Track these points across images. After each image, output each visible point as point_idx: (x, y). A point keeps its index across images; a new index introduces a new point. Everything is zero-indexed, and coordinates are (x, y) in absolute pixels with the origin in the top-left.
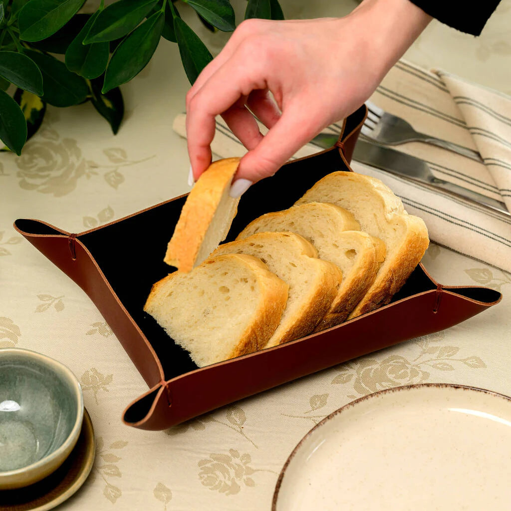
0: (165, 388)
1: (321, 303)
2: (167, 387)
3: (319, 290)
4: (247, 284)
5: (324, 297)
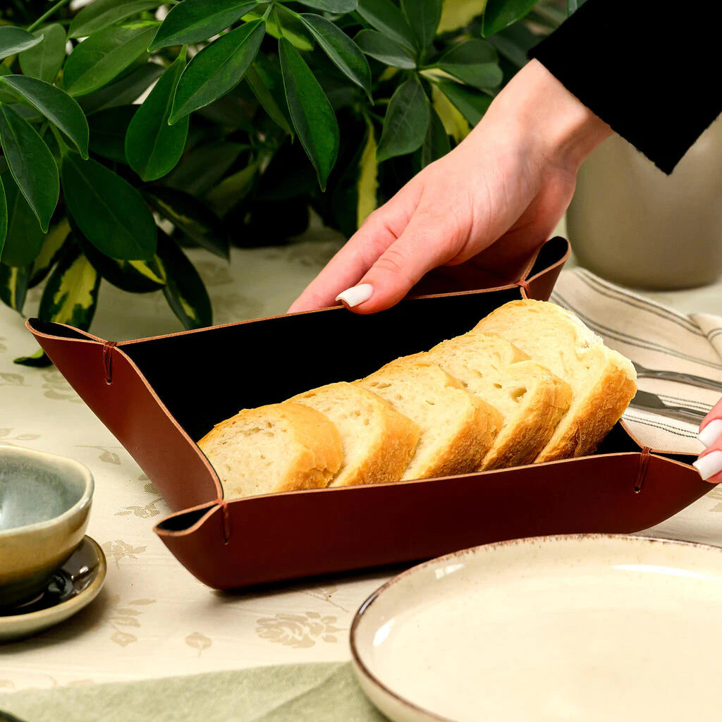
0: (222, 508)
2: (225, 507)
4: (359, 417)
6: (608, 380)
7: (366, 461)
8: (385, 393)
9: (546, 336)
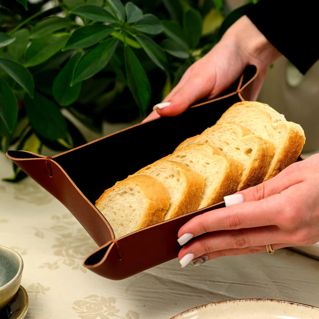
0: (115, 244)
1: (229, 186)
2: (117, 243)
3: (226, 176)
4: (174, 178)
5: (231, 182)
6: (291, 138)
7: (181, 201)
8: (184, 160)
9: (256, 118)
